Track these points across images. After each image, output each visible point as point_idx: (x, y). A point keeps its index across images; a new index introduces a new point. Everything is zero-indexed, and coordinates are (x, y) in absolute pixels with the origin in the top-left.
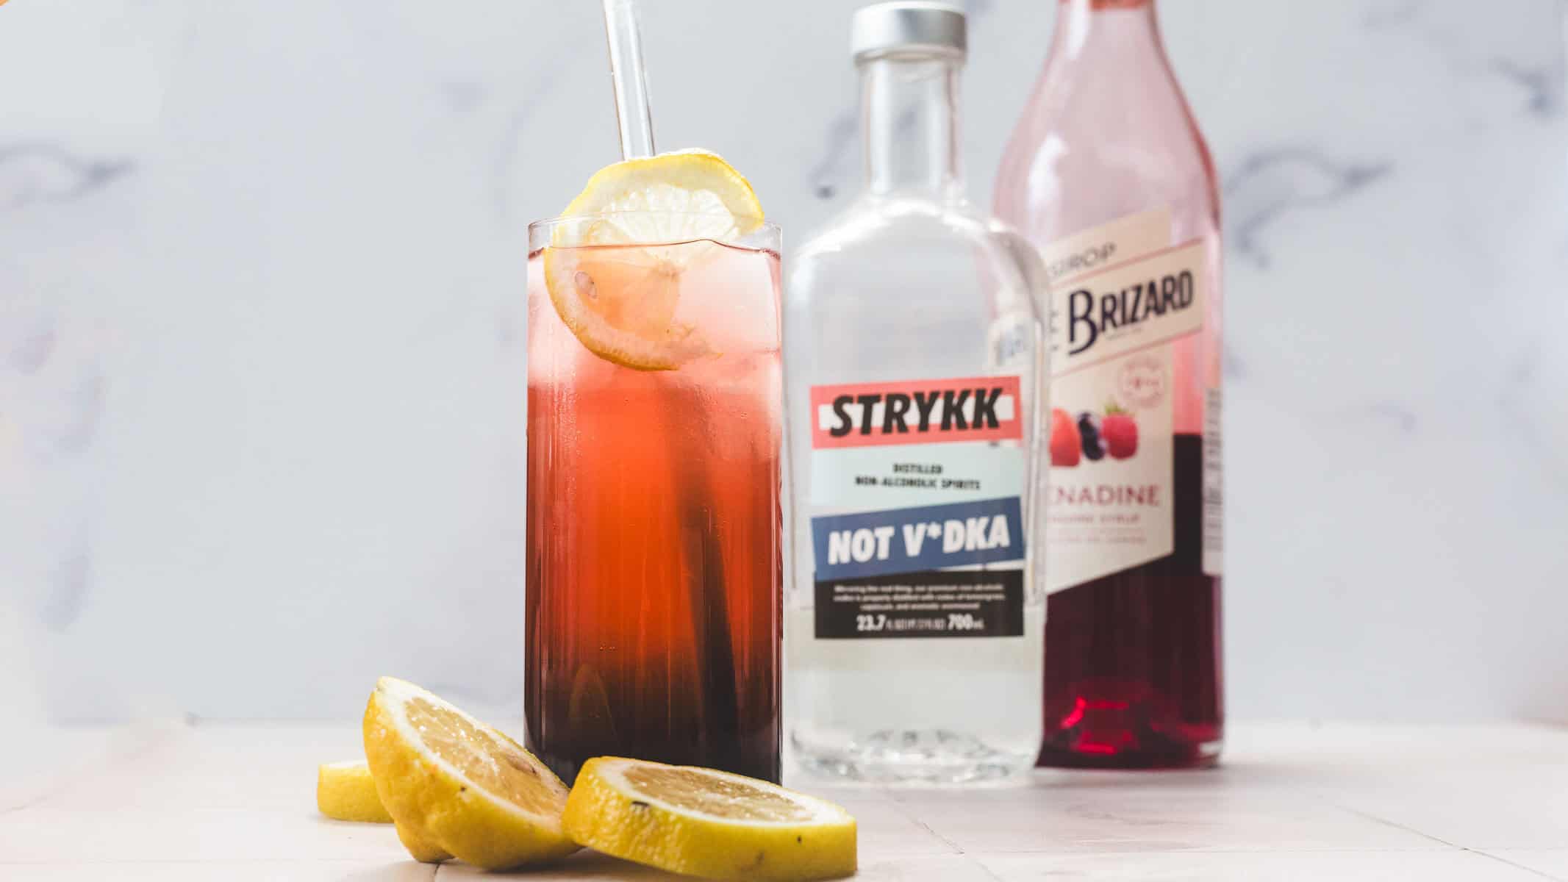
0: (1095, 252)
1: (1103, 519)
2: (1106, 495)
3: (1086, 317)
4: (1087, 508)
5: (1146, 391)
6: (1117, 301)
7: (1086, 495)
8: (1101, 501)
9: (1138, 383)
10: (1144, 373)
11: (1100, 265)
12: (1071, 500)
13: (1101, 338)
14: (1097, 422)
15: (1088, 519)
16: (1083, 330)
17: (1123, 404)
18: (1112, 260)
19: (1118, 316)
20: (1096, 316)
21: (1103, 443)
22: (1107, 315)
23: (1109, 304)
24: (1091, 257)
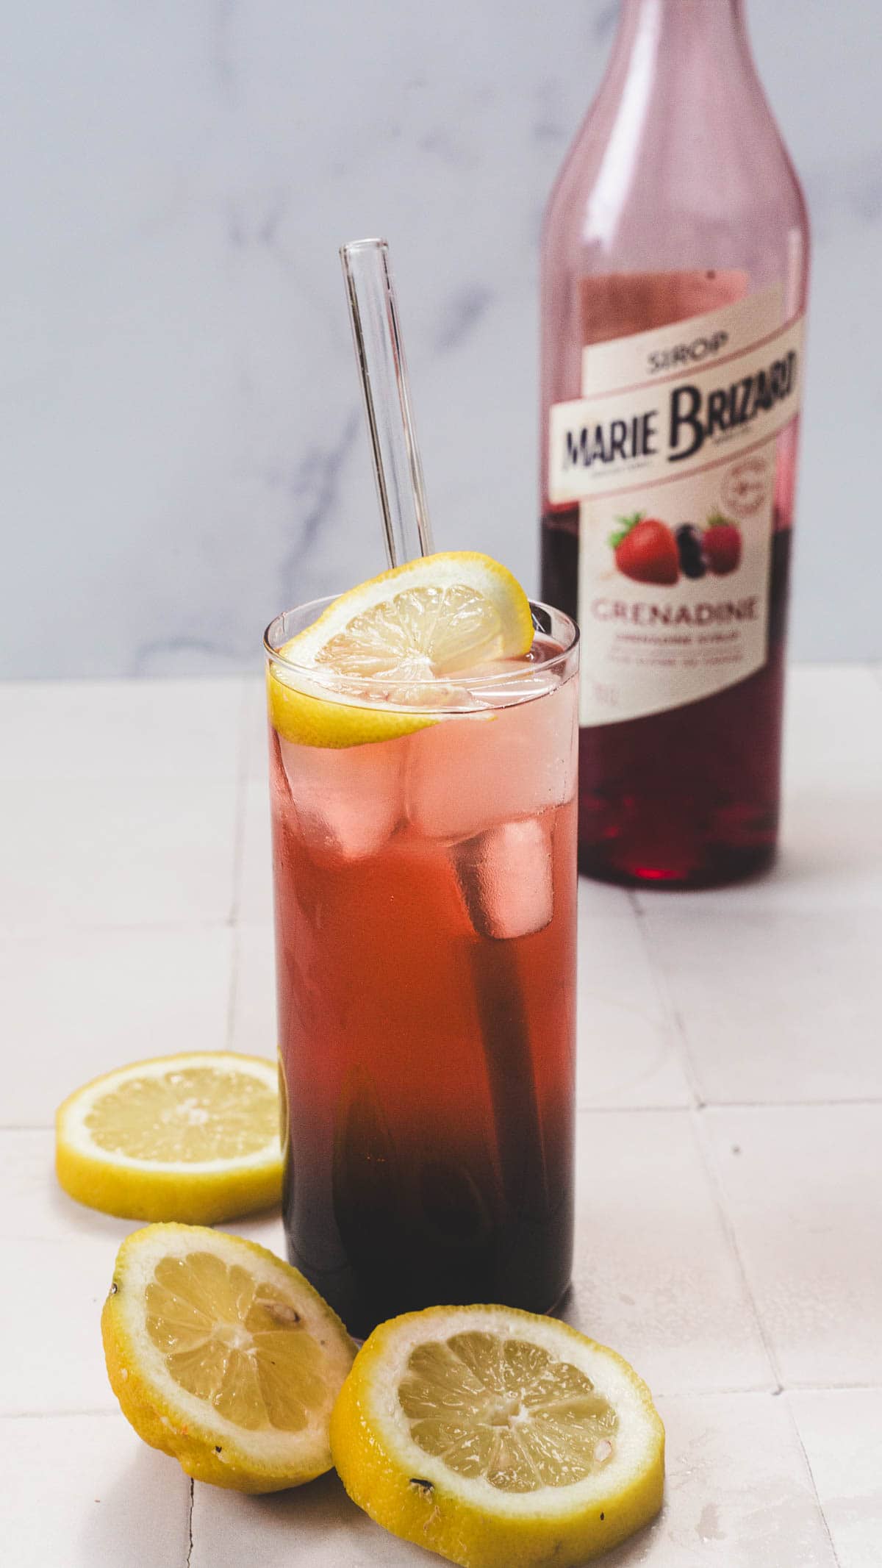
0: (704, 342)
1: (702, 639)
2: (705, 614)
3: (691, 419)
4: (683, 629)
5: (750, 497)
6: (724, 398)
7: (683, 615)
8: (700, 621)
9: (743, 489)
10: (749, 477)
11: (710, 358)
12: (666, 620)
13: (708, 442)
14: (698, 535)
15: (686, 640)
16: (686, 433)
17: (727, 513)
18: (724, 351)
19: (726, 417)
20: (703, 417)
21: (705, 559)
22: (714, 416)
23: (717, 403)
24: (699, 350)
